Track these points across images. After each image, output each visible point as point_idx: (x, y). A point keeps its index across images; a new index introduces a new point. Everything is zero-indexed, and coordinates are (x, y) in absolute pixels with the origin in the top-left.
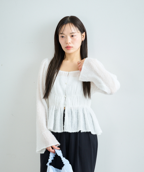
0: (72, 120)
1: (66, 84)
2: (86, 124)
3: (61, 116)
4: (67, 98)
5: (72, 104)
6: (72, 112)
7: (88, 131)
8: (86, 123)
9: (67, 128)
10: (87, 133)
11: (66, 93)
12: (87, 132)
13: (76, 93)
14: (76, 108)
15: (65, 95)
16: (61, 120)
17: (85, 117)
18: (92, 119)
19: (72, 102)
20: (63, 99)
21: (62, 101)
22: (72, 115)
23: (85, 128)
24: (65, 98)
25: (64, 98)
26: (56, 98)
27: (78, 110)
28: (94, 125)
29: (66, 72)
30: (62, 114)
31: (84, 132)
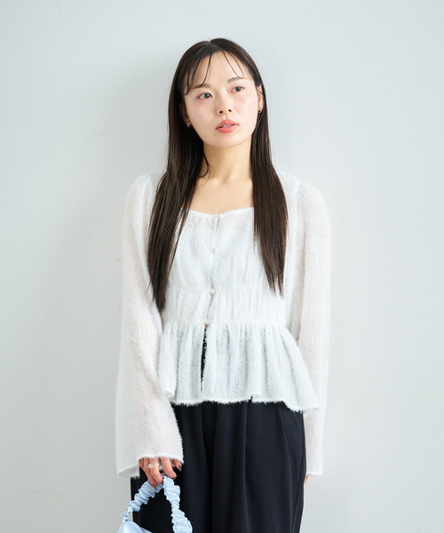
0: (229, 364)
1: (213, 251)
2: (269, 377)
3: (194, 353)
4: (217, 296)
5: (232, 315)
6: (228, 338)
7: (276, 399)
8: (269, 373)
9: (212, 390)
10: (271, 405)
11: (215, 279)
12: (272, 403)
13: (244, 278)
14: (244, 325)
15: (212, 287)
16: (193, 365)
17: (269, 356)
18: (291, 363)
19: (233, 308)
20: (205, 298)
21: (202, 307)
22: (228, 347)
23: (267, 391)
24: (212, 295)
25: (210, 296)
26: (181, 298)
27: (248, 333)
28: (295, 383)
29: (210, 216)
30: (198, 345)
31: (262, 403)
